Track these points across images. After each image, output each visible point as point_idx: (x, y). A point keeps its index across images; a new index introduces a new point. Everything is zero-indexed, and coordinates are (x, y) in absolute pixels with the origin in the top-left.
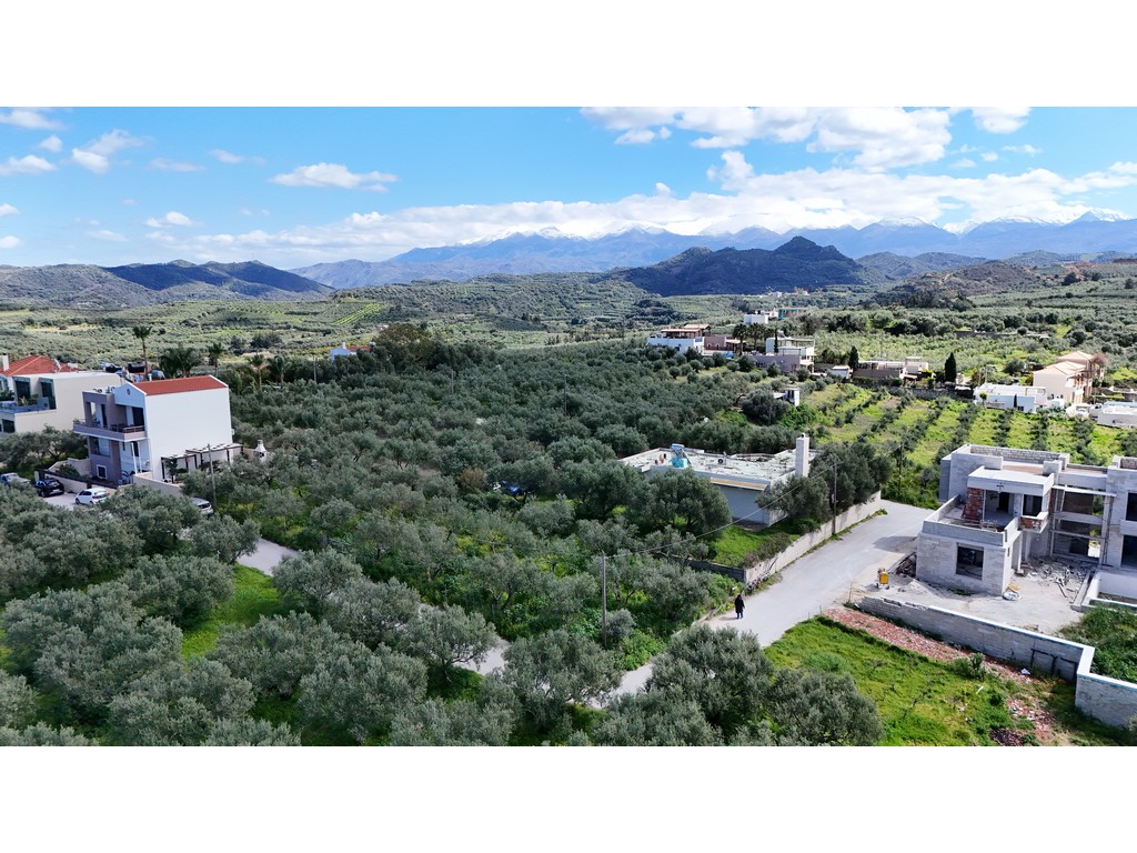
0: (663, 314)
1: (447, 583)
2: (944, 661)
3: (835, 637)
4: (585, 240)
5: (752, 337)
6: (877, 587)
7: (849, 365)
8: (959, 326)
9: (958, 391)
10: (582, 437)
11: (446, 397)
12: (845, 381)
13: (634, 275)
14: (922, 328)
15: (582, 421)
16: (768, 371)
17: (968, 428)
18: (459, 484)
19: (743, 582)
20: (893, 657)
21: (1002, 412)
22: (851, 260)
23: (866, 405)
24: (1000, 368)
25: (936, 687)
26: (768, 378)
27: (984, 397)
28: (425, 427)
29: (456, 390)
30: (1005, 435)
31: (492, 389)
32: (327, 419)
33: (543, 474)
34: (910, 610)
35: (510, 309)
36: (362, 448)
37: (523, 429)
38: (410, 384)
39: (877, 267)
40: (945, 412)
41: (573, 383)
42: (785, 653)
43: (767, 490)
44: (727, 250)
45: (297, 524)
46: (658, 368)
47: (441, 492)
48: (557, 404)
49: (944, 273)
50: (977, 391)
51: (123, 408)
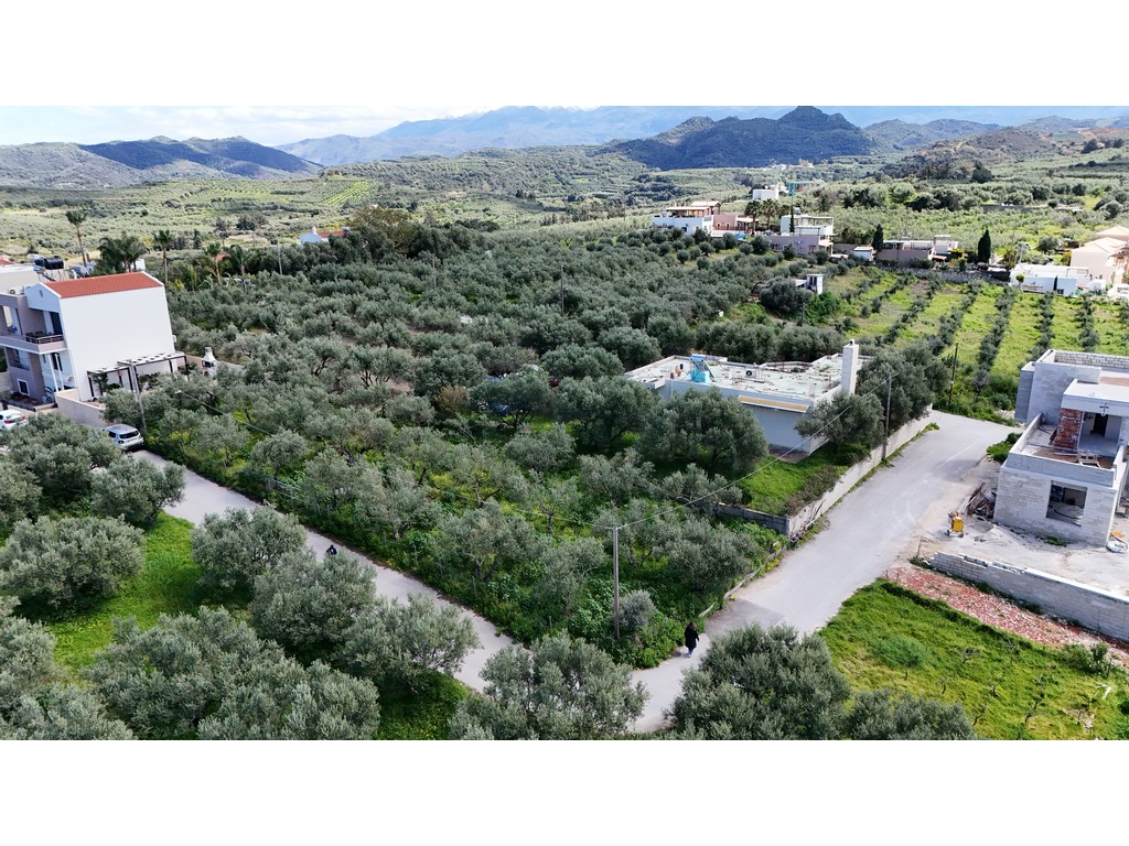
0: (663, 189)
1: (417, 543)
2: (1052, 647)
3: (907, 611)
4: (581, 111)
5: (765, 214)
6: (948, 534)
7: (873, 245)
8: (985, 199)
9: (992, 272)
10: (581, 343)
11: (427, 293)
12: (867, 263)
13: (631, 148)
14: (947, 202)
15: (582, 322)
16: (784, 253)
17: (1006, 316)
18: (434, 404)
19: (785, 533)
20: (985, 640)
21: (1041, 297)
22: (858, 129)
23: (893, 292)
24: (1033, 246)
25: (1048, 690)
26: (784, 261)
27: (1021, 279)
28: (399, 330)
29: (439, 283)
30: (1049, 324)
31: (479, 281)
32: (289, 321)
33: (537, 394)
34: (999, 573)
35: (504, 186)
36: (325, 358)
37: (513, 332)
38: (388, 275)
39: (885, 136)
40: (979, 297)
41: (571, 272)
42: (846, 637)
43: (810, 413)
44: (730, 119)
45: (241, 457)
46: (664, 252)
47: (413, 418)
48: (553, 300)
49: (957, 142)
50: (1014, 273)
51: (40, 312)
